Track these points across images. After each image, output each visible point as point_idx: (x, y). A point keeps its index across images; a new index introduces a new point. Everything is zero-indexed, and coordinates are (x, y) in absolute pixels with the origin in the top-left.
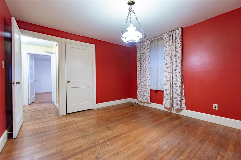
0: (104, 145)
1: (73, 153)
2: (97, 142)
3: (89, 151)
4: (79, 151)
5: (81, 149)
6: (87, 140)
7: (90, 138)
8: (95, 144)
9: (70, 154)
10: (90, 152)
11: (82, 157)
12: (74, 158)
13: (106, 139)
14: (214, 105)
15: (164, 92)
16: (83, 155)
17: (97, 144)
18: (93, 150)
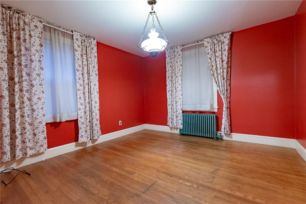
0: (193, 179)
1: (231, 198)
2: (194, 186)
3: (213, 187)
4: (222, 195)
5: (219, 195)
6: (198, 199)
7: (192, 196)
8: (198, 187)
9: (235, 199)
10: (213, 185)
11: (224, 187)
12: (234, 193)
13: (181, 181)
14: (120, 121)
15: (79, 121)
16: (222, 189)
17: (196, 185)
18: (209, 184)
